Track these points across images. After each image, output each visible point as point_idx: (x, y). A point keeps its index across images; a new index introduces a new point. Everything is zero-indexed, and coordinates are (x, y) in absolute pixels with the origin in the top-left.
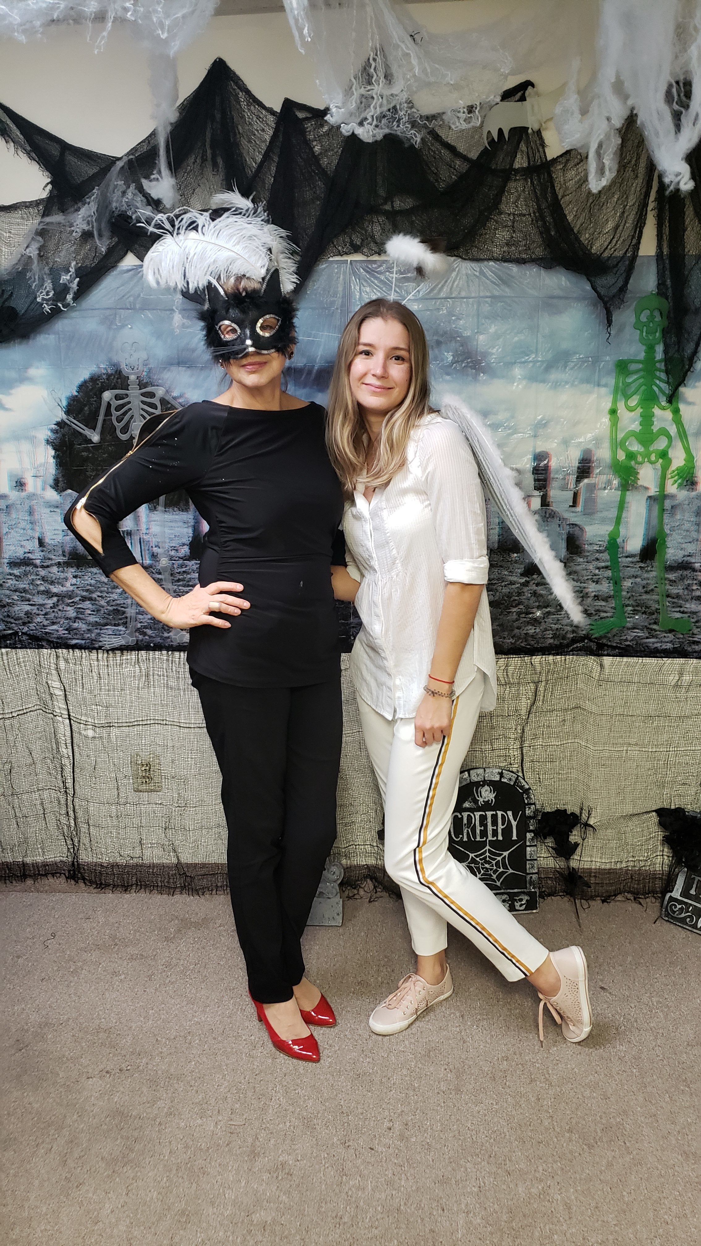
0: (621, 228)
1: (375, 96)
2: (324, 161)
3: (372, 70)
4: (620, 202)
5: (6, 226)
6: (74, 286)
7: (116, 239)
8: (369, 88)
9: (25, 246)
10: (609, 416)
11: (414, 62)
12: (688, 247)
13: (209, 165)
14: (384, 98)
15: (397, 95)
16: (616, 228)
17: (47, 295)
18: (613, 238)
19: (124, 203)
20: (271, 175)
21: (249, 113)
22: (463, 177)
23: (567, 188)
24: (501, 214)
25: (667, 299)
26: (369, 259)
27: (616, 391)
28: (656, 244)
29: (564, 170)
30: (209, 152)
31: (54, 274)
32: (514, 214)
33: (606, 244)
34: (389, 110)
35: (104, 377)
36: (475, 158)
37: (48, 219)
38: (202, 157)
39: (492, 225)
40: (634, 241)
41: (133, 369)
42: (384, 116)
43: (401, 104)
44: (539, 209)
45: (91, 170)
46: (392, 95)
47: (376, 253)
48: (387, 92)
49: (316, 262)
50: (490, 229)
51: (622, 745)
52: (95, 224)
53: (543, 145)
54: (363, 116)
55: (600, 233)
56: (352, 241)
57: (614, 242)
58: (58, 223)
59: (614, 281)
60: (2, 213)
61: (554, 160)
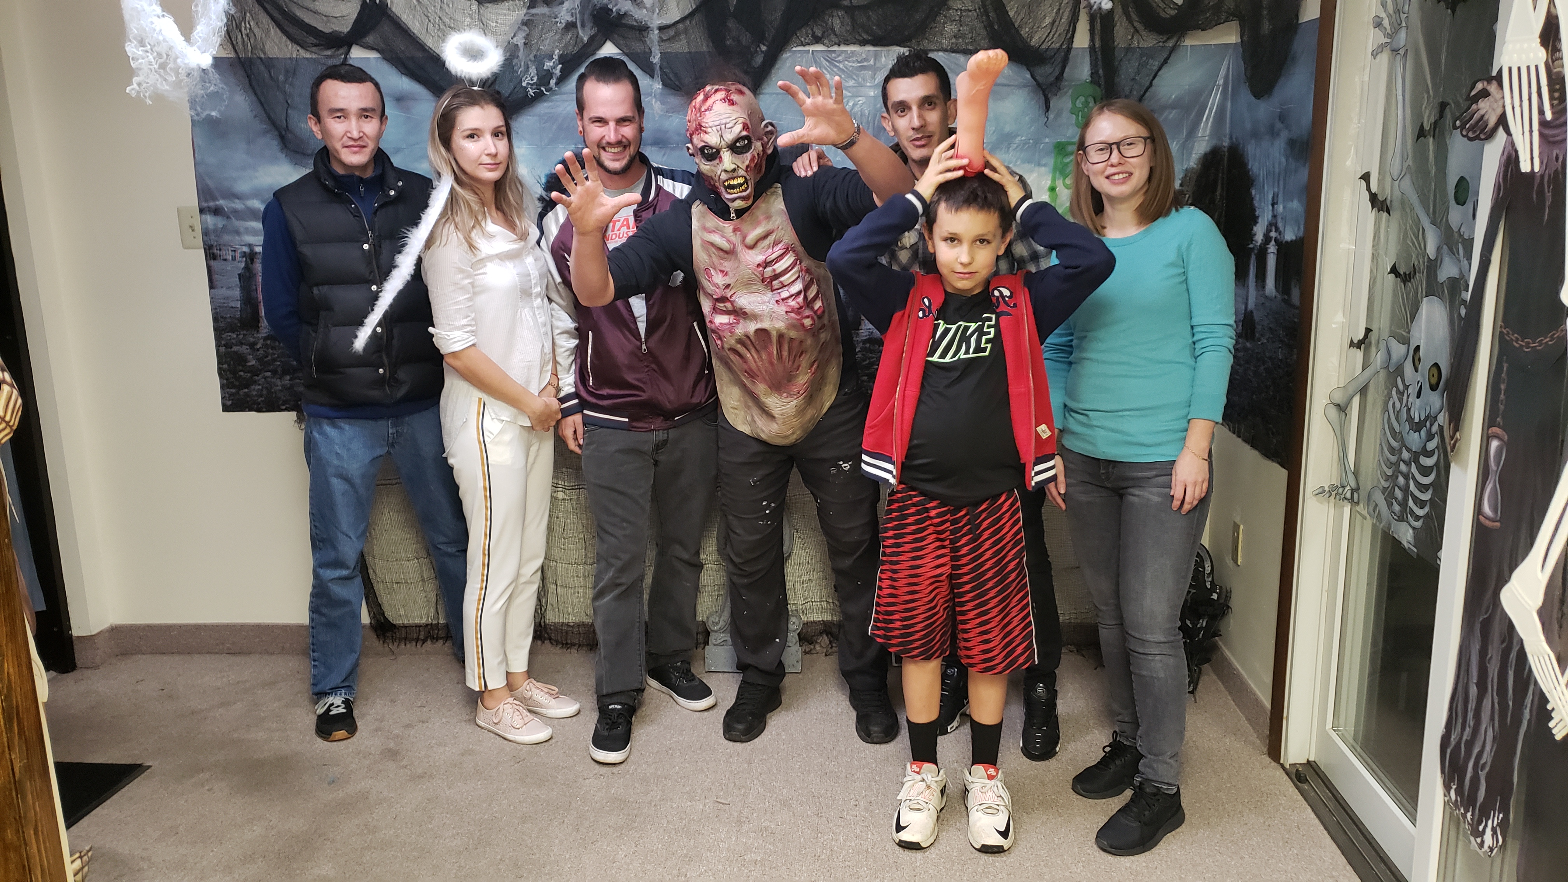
0: (1057, 23)
6: (557, 71)
7: (596, 29)
9: (512, 35)
10: (1048, 193)
12: (1117, 40)
16: (1053, 23)
17: (532, 80)
18: (1050, 32)
24: (950, 9)
25: (1099, 86)
26: (829, 49)
27: (1055, 169)
28: (1089, 39)
31: (539, 61)
32: (961, 10)
33: (1044, 36)
37: (533, 11)
39: (941, 19)
40: (1069, 35)
44: (984, 6)
47: (835, 44)
49: (780, 51)
50: (939, 23)
52: (578, 16)
55: (1038, 27)
56: (814, 33)
57: (1051, 35)
58: (544, 15)
59: (1051, 70)
60: (490, 5)
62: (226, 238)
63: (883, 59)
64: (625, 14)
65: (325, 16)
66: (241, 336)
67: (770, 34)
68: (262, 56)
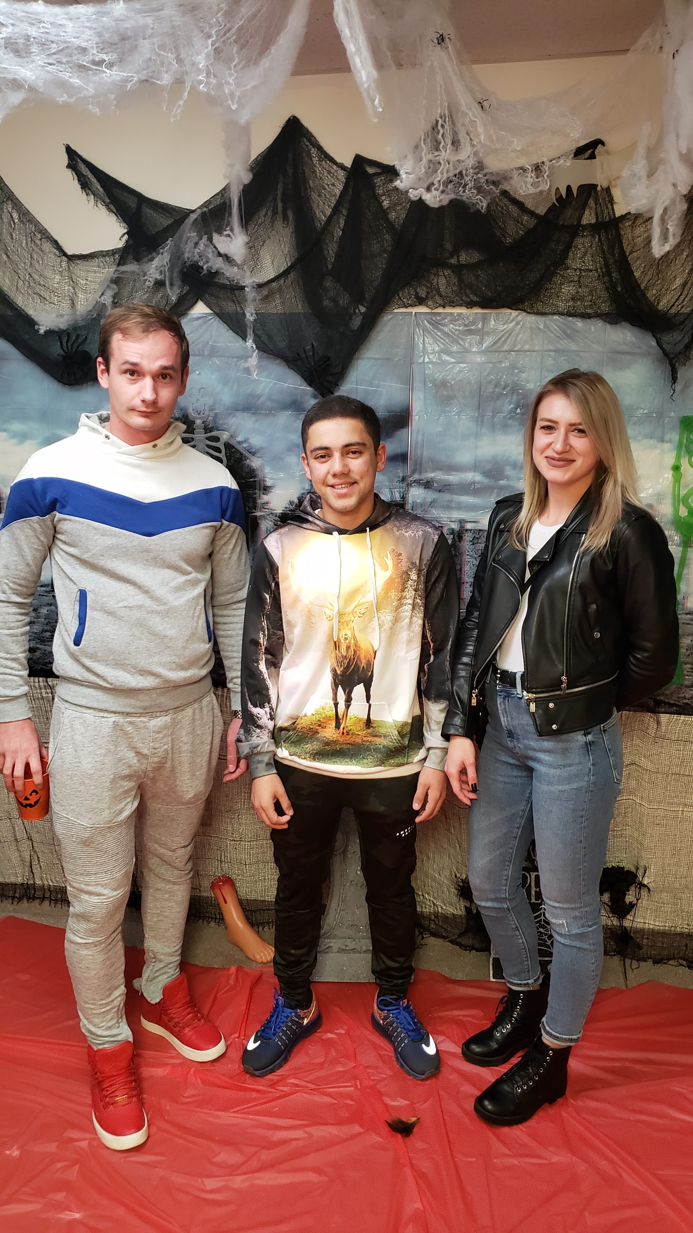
0: (689, 285)
1: (442, 162)
2: (393, 215)
3: (440, 137)
4: (689, 259)
5: (83, 274)
7: (186, 288)
8: (437, 153)
9: (101, 293)
10: (671, 472)
11: (480, 129)
13: (279, 218)
14: (451, 165)
15: (463, 161)
16: (684, 285)
18: (681, 295)
19: (196, 254)
20: (340, 228)
21: (320, 168)
22: (530, 232)
23: (635, 244)
24: (568, 268)
26: (433, 311)
27: (679, 447)
29: (633, 227)
30: (280, 205)
32: (581, 270)
33: (674, 300)
34: (455, 175)
36: (543, 213)
37: (123, 268)
38: (273, 211)
39: (558, 279)
41: (199, 414)
42: (451, 182)
43: (467, 170)
44: (606, 264)
45: (166, 222)
46: (459, 161)
47: (440, 306)
48: (454, 158)
49: (380, 314)
50: (555, 283)
51: (678, 805)
52: (167, 274)
53: (612, 201)
54: (430, 181)
55: (667, 289)
56: (417, 293)
57: (682, 297)
58: (132, 272)
59: (680, 338)
60: (79, 262)
61: (623, 217)
63: (493, 323)
64: (217, 272)
67: (369, 294)
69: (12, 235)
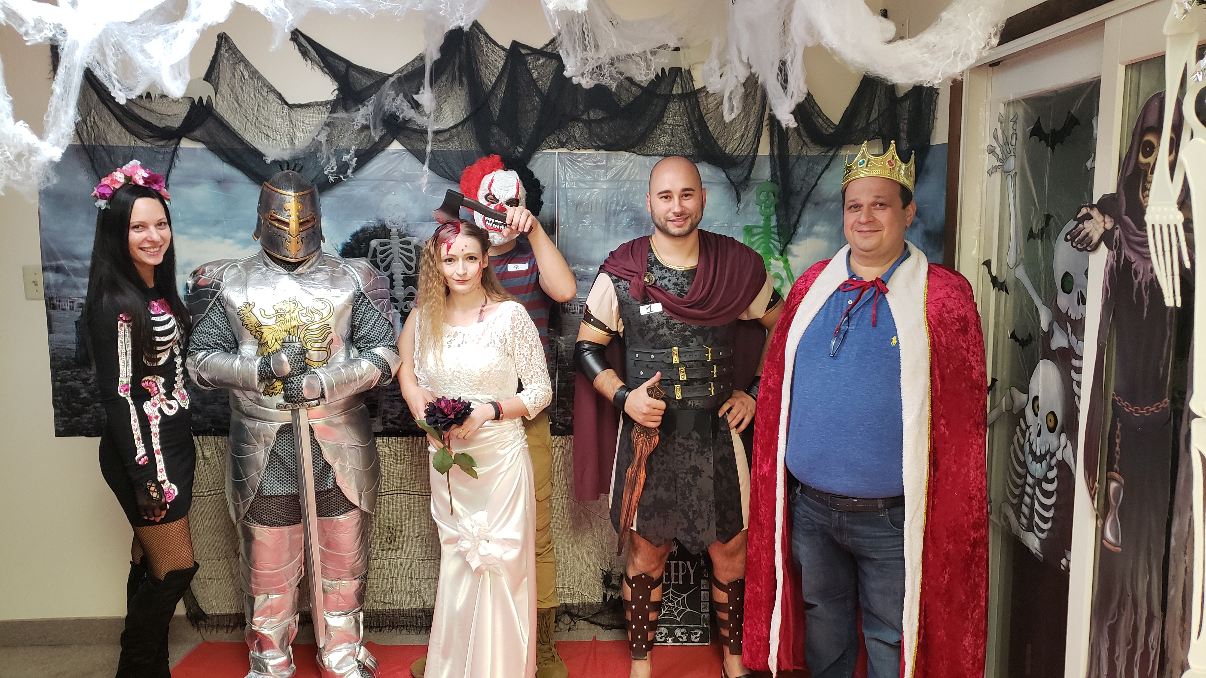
0: (745, 136)
1: (589, 58)
2: (540, 84)
3: (587, 42)
4: (744, 119)
5: (301, 118)
6: (354, 163)
7: (386, 131)
8: (586, 53)
9: (316, 133)
11: (614, 40)
12: (791, 150)
13: (457, 82)
14: (594, 60)
15: (601, 58)
16: (742, 136)
17: (332, 169)
18: (740, 143)
19: (394, 106)
20: (502, 91)
21: (487, 48)
22: (637, 99)
23: (708, 109)
24: (664, 124)
25: (778, 184)
26: (571, 152)
28: (769, 148)
29: (707, 97)
30: (457, 73)
31: (338, 153)
32: (672, 125)
33: (736, 147)
34: (597, 68)
35: (372, 229)
36: (645, 86)
37: (334, 115)
38: (452, 77)
39: (657, 131)
40: (755, 146)
41: (394, 224)
42: (595, 72)
43: (604, 65)
44: (690, 122)
45: (369, 82)
46: (599, 58)
47: (576, 148)
48: (596, 57)
49: (533, 152)
50: (656, 134)
52: (371, 120)
53: (692, 79)
54: (583, 71)
55: (731, 139)
56: (559, 139)
57: (741, 145)
58: (342, 118)
59: (741, 172)
60: (298, 109)
61: (699, 90)
62: (65, 291)
63: (613, 161)
64: (409, 119)
65: (160, 114)
66: (75, 373)
67: (525, 140)
68: (104, 144)
69: (242, 88)
